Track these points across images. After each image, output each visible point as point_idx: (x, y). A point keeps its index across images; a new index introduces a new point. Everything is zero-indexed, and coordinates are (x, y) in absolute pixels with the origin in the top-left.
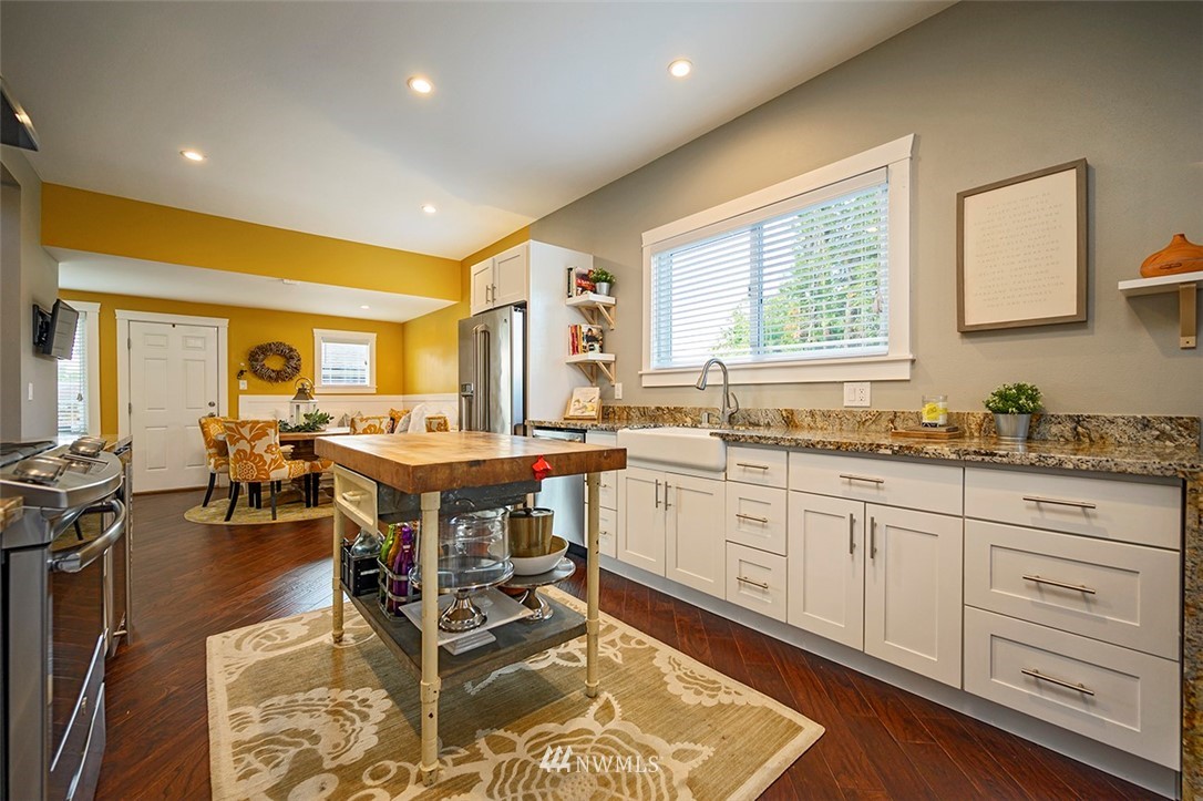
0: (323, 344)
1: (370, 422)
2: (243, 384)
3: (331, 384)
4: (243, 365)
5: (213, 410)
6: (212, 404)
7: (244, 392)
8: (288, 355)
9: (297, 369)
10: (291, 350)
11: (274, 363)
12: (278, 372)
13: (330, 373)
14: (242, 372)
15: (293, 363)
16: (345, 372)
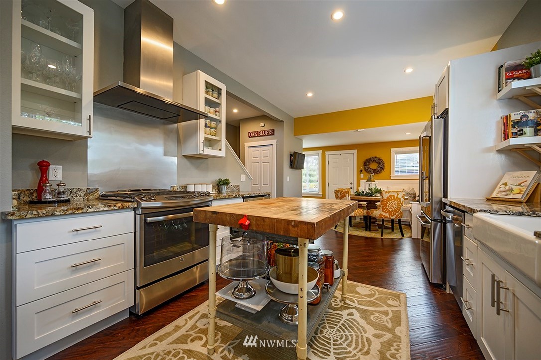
0: (395, 155)
1: (390, 194)
2: (362, 176)
3: (399, 174)
4: (362, 168)
5: (352, 186)
6: (351, 184)
7: (362, 179)
8: (379, 162)
9: (382, 168)
10: (379, 159)
11: (374, 166)
12: (374, 170)
13: (399, 169)
14: (361, 171)
15: (380, 166)
16: (407, 168)
